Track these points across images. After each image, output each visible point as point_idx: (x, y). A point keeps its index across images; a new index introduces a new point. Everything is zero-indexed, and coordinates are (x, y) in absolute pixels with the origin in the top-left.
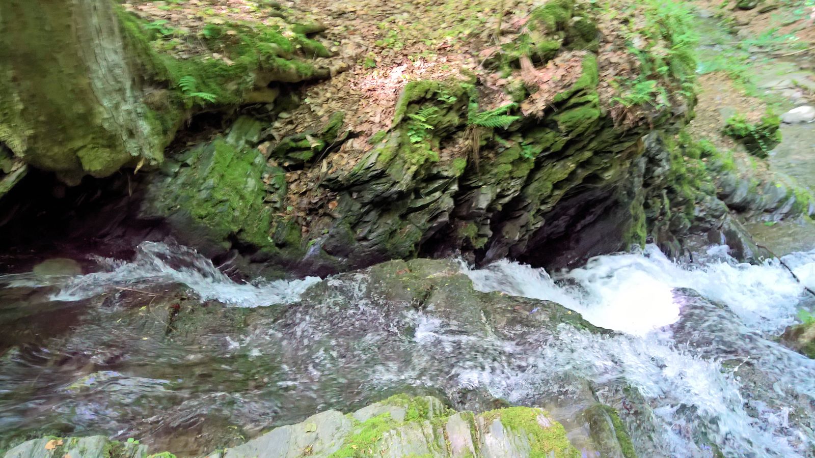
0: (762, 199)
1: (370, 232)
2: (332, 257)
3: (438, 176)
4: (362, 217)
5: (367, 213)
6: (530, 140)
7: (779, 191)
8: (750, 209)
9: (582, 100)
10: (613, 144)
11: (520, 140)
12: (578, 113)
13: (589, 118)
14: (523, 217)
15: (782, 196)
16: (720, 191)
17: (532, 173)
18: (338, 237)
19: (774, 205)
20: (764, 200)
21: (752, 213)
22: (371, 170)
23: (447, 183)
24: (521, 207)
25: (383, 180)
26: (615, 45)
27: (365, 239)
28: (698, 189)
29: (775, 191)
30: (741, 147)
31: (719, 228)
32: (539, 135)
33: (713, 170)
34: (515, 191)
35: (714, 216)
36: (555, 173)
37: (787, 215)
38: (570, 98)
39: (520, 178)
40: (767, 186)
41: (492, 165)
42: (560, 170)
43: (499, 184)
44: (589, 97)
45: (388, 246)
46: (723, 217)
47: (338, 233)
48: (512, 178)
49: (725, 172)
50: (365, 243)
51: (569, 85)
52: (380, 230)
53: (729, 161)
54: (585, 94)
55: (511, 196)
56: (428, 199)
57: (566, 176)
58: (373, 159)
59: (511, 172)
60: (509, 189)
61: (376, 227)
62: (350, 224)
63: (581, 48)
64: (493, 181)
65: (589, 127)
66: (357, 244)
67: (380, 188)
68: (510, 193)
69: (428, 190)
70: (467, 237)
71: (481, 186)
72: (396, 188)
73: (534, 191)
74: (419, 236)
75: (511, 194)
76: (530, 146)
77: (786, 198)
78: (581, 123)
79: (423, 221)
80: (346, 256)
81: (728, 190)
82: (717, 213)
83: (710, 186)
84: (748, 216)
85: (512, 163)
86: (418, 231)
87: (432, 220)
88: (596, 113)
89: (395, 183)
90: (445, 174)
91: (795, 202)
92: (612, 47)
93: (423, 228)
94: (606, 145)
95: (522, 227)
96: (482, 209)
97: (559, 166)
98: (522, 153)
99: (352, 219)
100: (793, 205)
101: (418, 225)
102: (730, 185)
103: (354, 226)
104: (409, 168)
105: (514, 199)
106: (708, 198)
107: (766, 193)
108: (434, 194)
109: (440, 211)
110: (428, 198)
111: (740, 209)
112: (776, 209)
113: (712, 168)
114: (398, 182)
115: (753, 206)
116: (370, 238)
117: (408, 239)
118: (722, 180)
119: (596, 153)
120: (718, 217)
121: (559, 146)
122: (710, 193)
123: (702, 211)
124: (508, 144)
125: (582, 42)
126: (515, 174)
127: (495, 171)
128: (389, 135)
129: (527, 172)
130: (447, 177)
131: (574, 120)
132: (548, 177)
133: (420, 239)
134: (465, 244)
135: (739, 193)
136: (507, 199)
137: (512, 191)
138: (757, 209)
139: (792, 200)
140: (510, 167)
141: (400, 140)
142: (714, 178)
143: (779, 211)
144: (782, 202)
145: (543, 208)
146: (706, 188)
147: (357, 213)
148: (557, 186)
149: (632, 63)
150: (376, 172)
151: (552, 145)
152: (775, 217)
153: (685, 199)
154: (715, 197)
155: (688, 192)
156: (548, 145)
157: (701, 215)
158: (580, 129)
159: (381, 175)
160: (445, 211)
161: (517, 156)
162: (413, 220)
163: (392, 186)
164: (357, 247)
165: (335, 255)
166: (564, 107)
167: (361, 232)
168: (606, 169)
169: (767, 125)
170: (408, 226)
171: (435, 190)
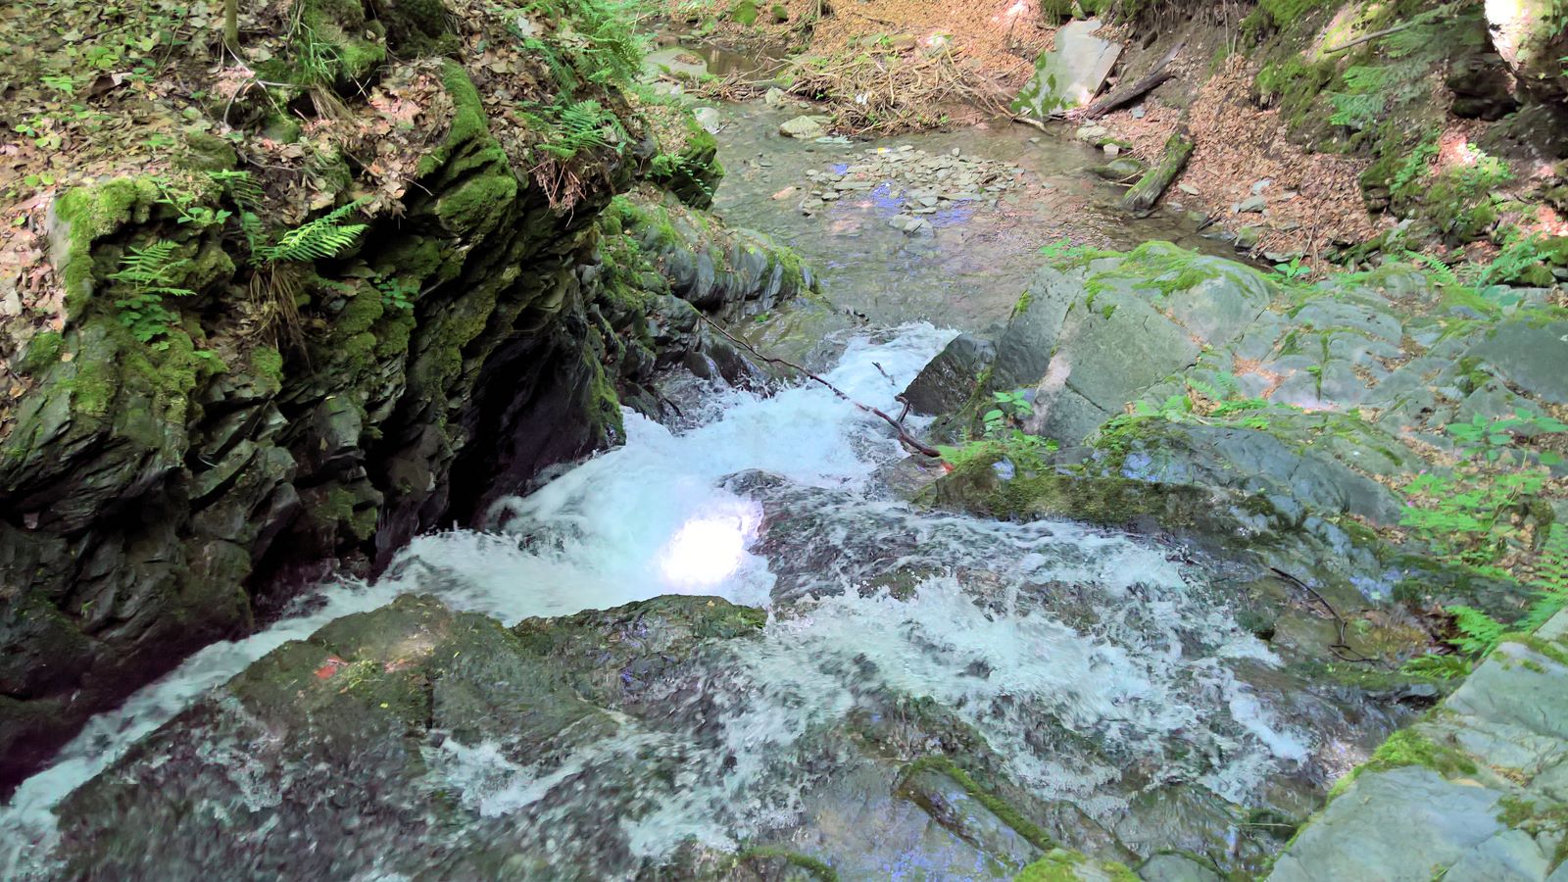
0: (735, 279)
1: (121, 599)
2: (35, 704)
3: (233, 404)
4: (79, 570)
5: (90, 555)
6: (391, 269)
7: (755, 258)
8: (726, 301)
9: (475, 161)
10: (553, 241)
11: (370, 273)
12: (476, 189)
13: (502, 197)
14: (426, 437)
15: (763, 267)
16: (673, 281)
17: (415, 336)
18: (32, 646)
19: (756, 287)
20: (740, 281)
21: (730, 307)
22: (66, 440)
23: (258, 414)
24: (413, 417)
25: (110, 457)
26: (488, 36)
27: (112, 621)
28: (641, 288)
29: (750, 260)
30: (672, 198)
31: (697, 349)
32: (405, 254)
33: (650, 248)
34: (397, 387)
35: (683, 330)
36: (460, 326)
37: (780, 297)
38: (449, 161)
39: (395, 356)
40: (737, 255)
41: (330, 343)
42: (467, 320)
43: (360, 380)
44: (490, 153)
45: (182, 616)
46: (697, 327)
47: (28, 636)
48: (381, 360)
49: (668, 248)
50: (115, 633)
51: (440, 134)
52: (147, 585)
53: (667, 226)
54: (477, 148)
55: (392, 400)
56: (226, 468)
57: (483, 326)
58: (59, 411)
59: (376, 349)
60: (383, 387)
61: (129, 581)
62: (52, 599)
63: (428, 53)
64: (346, 378)
65: (505, 215)
66: (94, 644)
67: (106, 481)
68: (387, 393)
69: (217, 446)
70: (340, 521)
71: (323, 397)
72: (156, 468)
73: (429, 374)
74: (243, 563)
75: (392, 394)
76: (394, 281)
77: (770, 270)
78: (489, 210)
79: (239, 522)
80: (76, 683)
81: (685, 277)
82: (687, 323)
83: (656, 278)
84: (727, 314)
85: (372, 329)
86: (237, 549)
87: (257, 513)
88: (509, 185)
89: (148, 456)
90: (248, 394)
91: (784, 272)
92: (486, 43)
93: (247, 538)
94: (540, 245)
95: (431, 458)
96: (351, 448)
97: (461, 309)
98: (387, 302)
99: (57, 585)
100: (782, 277)
101: (232, 536)
102: (684, 269)
103: (65, 603)
104: (168, 408)
105: (400, 402)
106: (661, 299)
107: (738, 268)
108: (236, 451)
109: (272, 486)
110: (223, 464)
111: (712, 305)
112: (761, 290)
113: (646, 245)
114: (156, 451)
115: (728, 295)
116: (126, 614)
117: (224, 579)
118: (669, 262)
119: (526, 265)
120: (688, 330)
121: (455, 269)
122: (661, 291)
123: (660, 326)
124: (349, 289)
125: (423, 38)
126: (384, 352)
127: (342, 356)
128: (73, 338)
129: (406, 339)
130: (256, 401)
131: (474, 207)
132: (448, 338)
133: (249, 568)
134: (341, 540)
135: (702, 278)
136: (386, 410)
137: (391, 387)
138: (736, 298)
139: (778, 271)
140: (371, 339)
141: (112, 345)
142: (655, 263)
143: (767, 294)
144: (766, 276)
145: (453, 405)
146: (651, 285)
147: (60, 567)
148: (469, 351)
149: (535, 70)
150: (85, 443)
151: (439, 267)
152: (765, 304)
153: (628, 312)
154: (670, 295)
155: (628, 297)
156: (431, 270)
157: (663, 332)
158: (490, 222)
159: (102, 445)
160: (279, 483)
161: (379, 311)
162: (209, 528)
163: (143, 463)
164: (99, 650)
165: (40, 696)
166: (441, 184)
167: (95, 607)
168: (549, 294)
169: (698, 150)
170: (206, 549)
171: (236, 440)
